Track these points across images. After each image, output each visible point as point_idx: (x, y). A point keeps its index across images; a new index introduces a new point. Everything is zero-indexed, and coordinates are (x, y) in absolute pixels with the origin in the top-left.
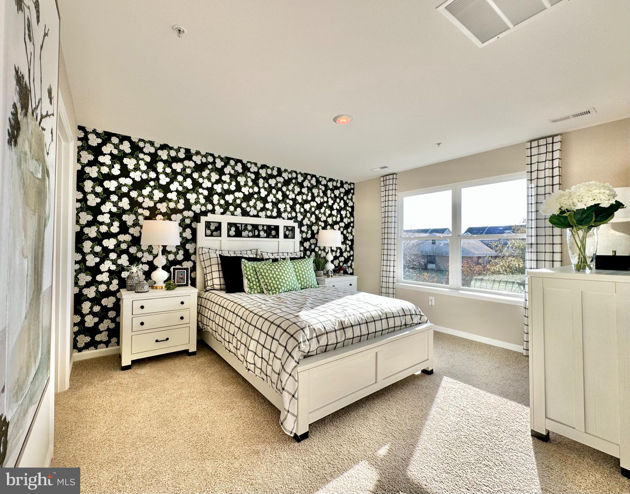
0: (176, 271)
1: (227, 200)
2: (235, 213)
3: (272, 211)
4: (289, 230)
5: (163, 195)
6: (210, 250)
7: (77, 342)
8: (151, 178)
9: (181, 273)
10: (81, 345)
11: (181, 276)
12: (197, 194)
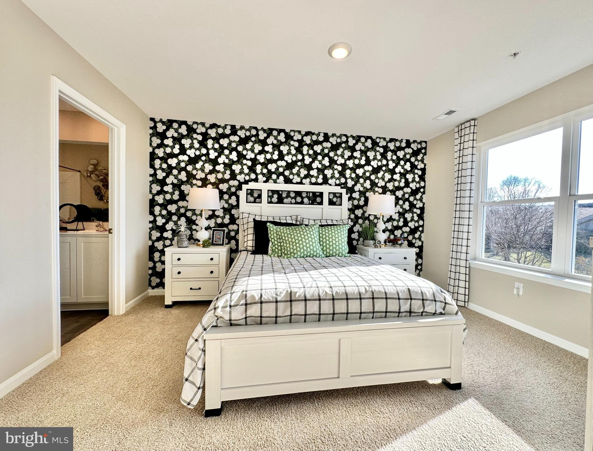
0: (215, 232)
1: (269, 169)
2: (278, 181)
3: (317, 177)
4: (337, 197)
5: (212, 167)
6: (250, 215)
7: (151, 281)
8: (203, 154)
9: (219, 234)
10: (153, 284)
11: (219, 237)
12: (241, 165)
